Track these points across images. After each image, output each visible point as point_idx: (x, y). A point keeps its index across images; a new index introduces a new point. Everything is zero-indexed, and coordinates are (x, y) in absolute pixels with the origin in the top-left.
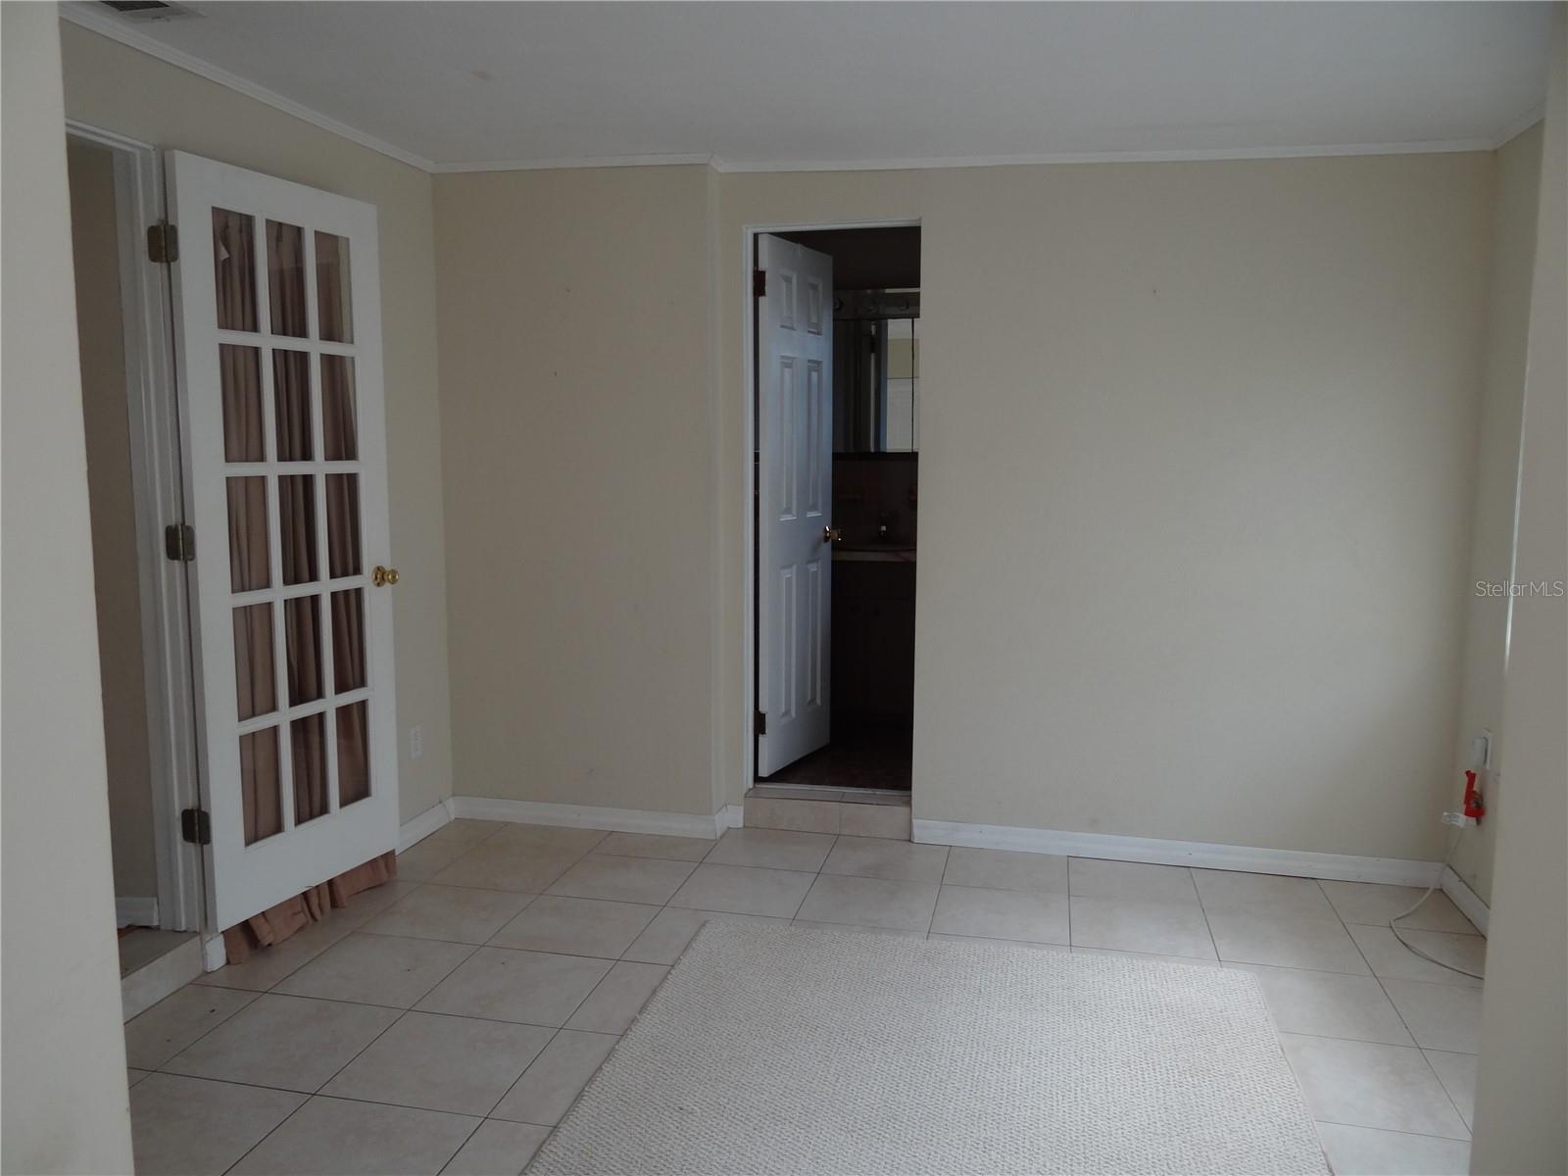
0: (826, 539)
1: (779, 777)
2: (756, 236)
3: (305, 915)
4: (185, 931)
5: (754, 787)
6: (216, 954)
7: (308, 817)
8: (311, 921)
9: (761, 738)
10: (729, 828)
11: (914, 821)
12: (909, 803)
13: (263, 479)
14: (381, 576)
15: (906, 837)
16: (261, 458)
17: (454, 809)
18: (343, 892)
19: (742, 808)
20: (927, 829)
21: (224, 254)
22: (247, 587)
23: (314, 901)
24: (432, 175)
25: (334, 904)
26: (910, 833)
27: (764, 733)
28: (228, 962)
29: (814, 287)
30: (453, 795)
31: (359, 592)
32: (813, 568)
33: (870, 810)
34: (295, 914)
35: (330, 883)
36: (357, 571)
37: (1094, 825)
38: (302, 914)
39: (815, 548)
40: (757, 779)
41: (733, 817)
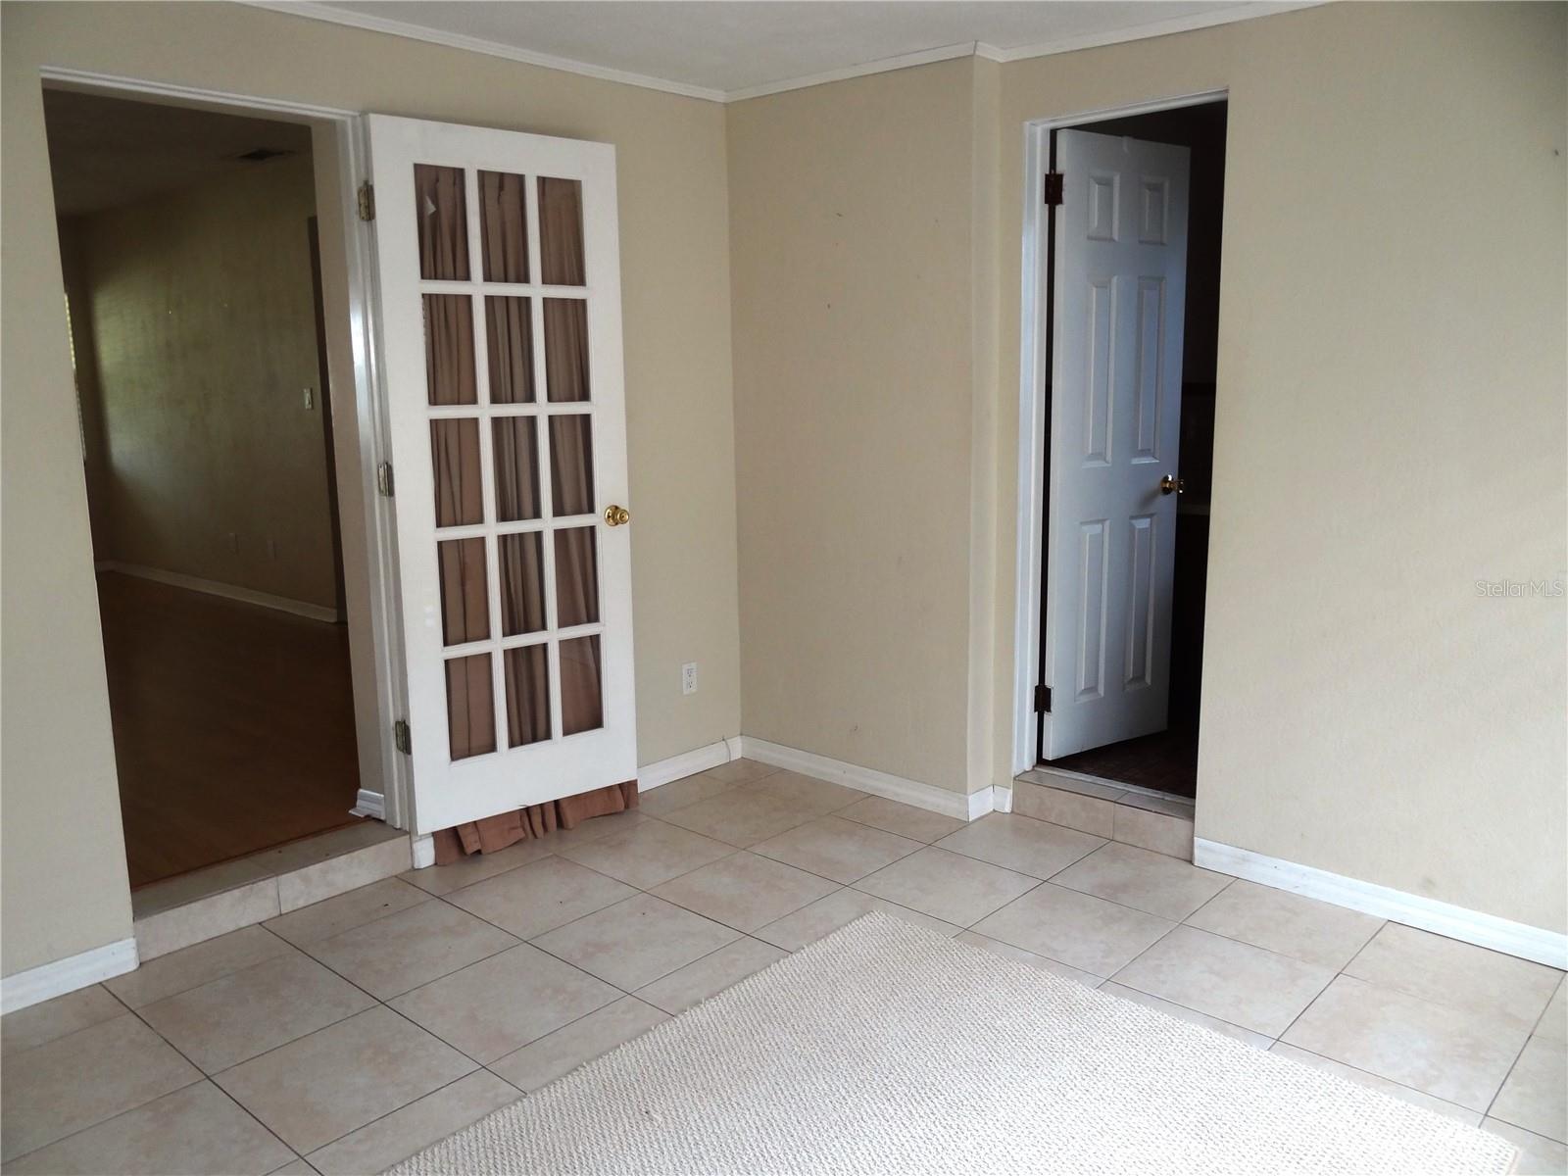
0: (1166, 491)
1: (1062, 763)
2: (1053, 133)
3: (524, 830)
4: (400, 829)
5: (1033, 770)
6: (425, 854)
7: (530, 740)
8: (531, 836)
9: (1046, 716)
10: (994, 811)
11: (1195, 838)
12: (1190, 816)
13: (475, 421)
14: (616, 516)
15: (1184, 855)
16: (473, 400)
17: (737, 748)
18: (569, 815)
19: (1011, 792)
20: (1210, 852)
21: (431, 208)
22: (459, 522)
23: (537, 820)
24: (726, 105)
25: (560, 824)
26: (1192, 853)
27: (1049, 710)
28: (436, 864)
29: (1156, 189)
30: (741, 734)
31: (592, 529)
32: (1143, 524)
33: (1147, 817)
34: (514, 828)
35: (556, 802)
36: (591, 510)
37: (1427, 886)
38: (521, 830)
39: (1147, 500)
40: (1041, 761)
41: (1002, 800)
